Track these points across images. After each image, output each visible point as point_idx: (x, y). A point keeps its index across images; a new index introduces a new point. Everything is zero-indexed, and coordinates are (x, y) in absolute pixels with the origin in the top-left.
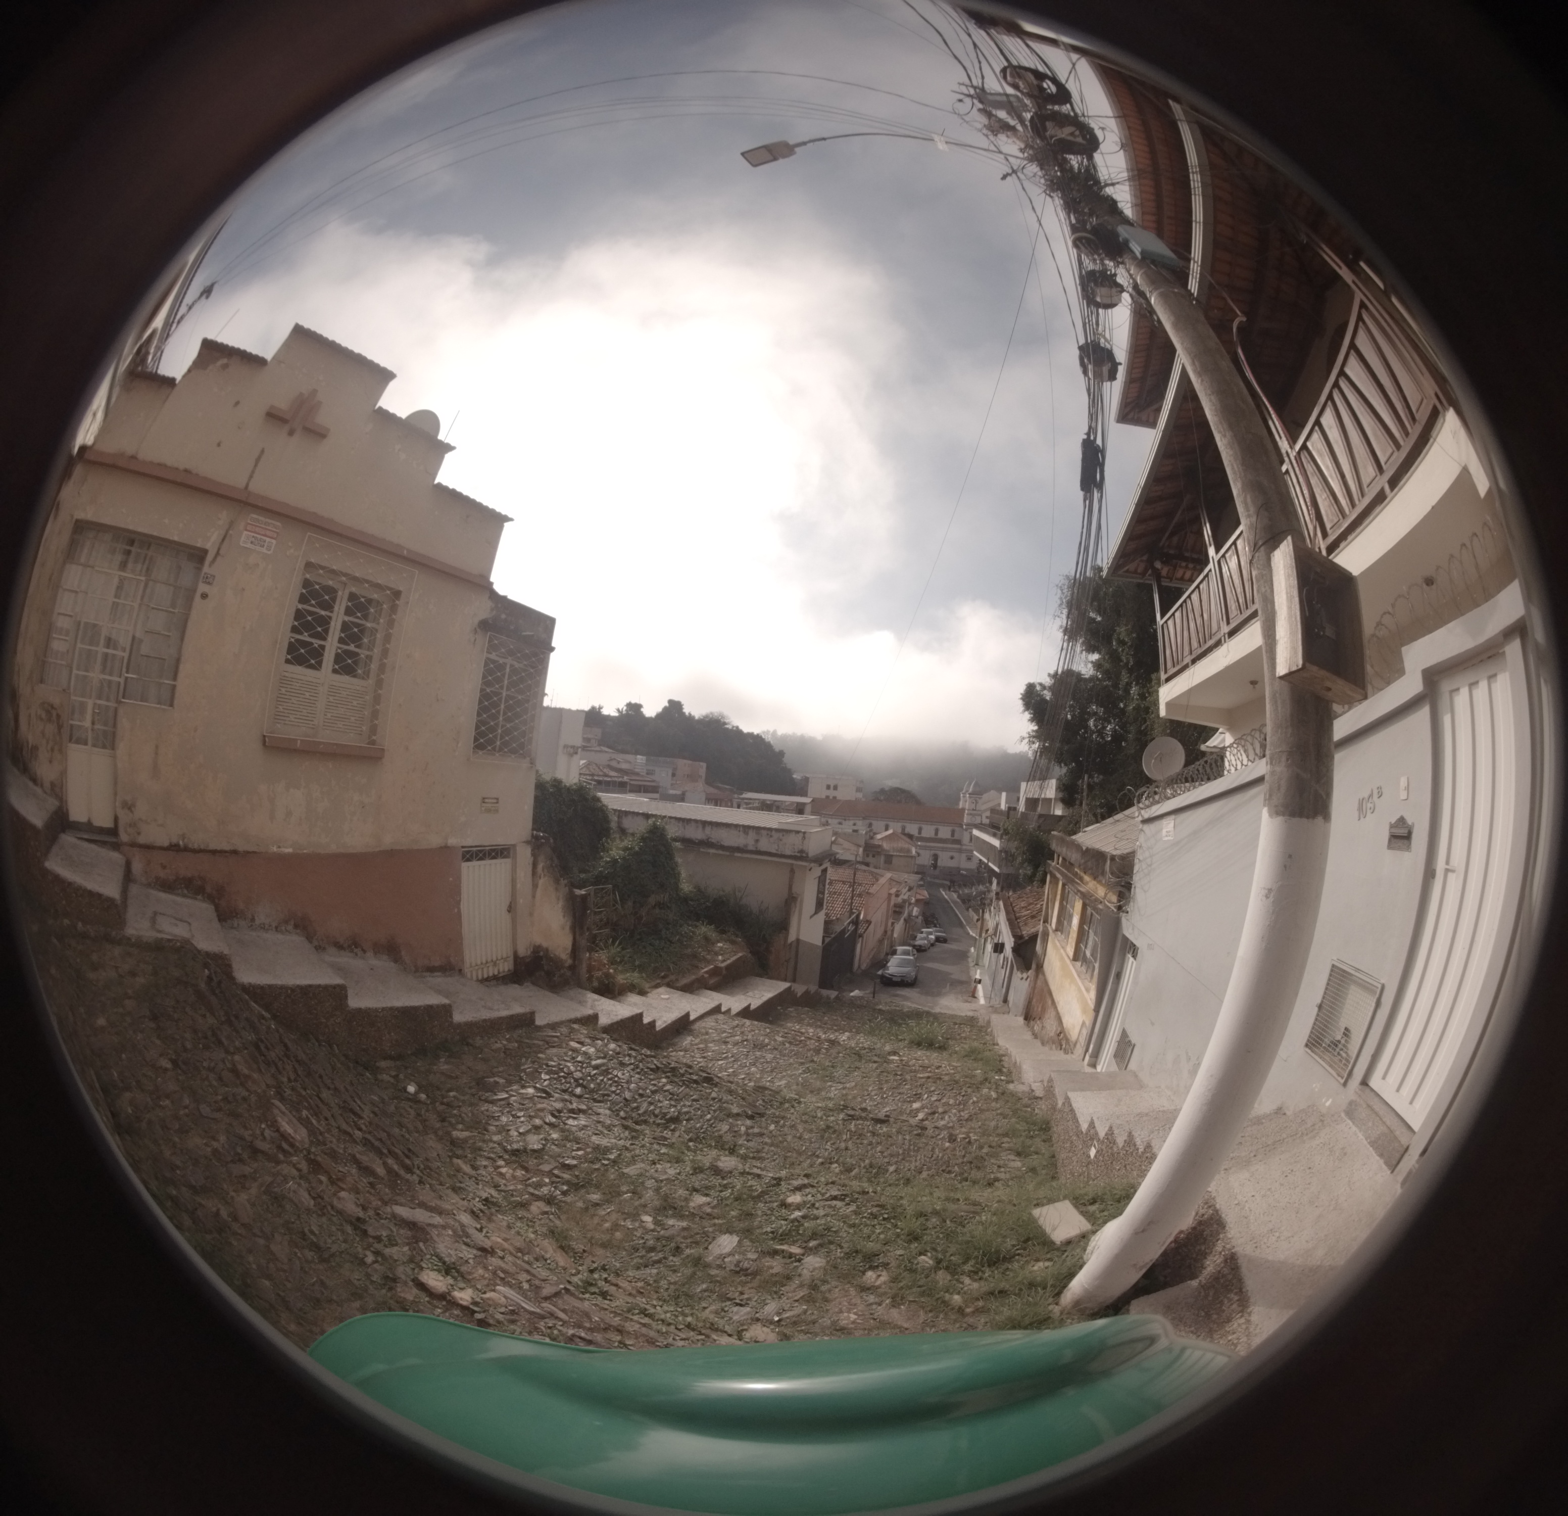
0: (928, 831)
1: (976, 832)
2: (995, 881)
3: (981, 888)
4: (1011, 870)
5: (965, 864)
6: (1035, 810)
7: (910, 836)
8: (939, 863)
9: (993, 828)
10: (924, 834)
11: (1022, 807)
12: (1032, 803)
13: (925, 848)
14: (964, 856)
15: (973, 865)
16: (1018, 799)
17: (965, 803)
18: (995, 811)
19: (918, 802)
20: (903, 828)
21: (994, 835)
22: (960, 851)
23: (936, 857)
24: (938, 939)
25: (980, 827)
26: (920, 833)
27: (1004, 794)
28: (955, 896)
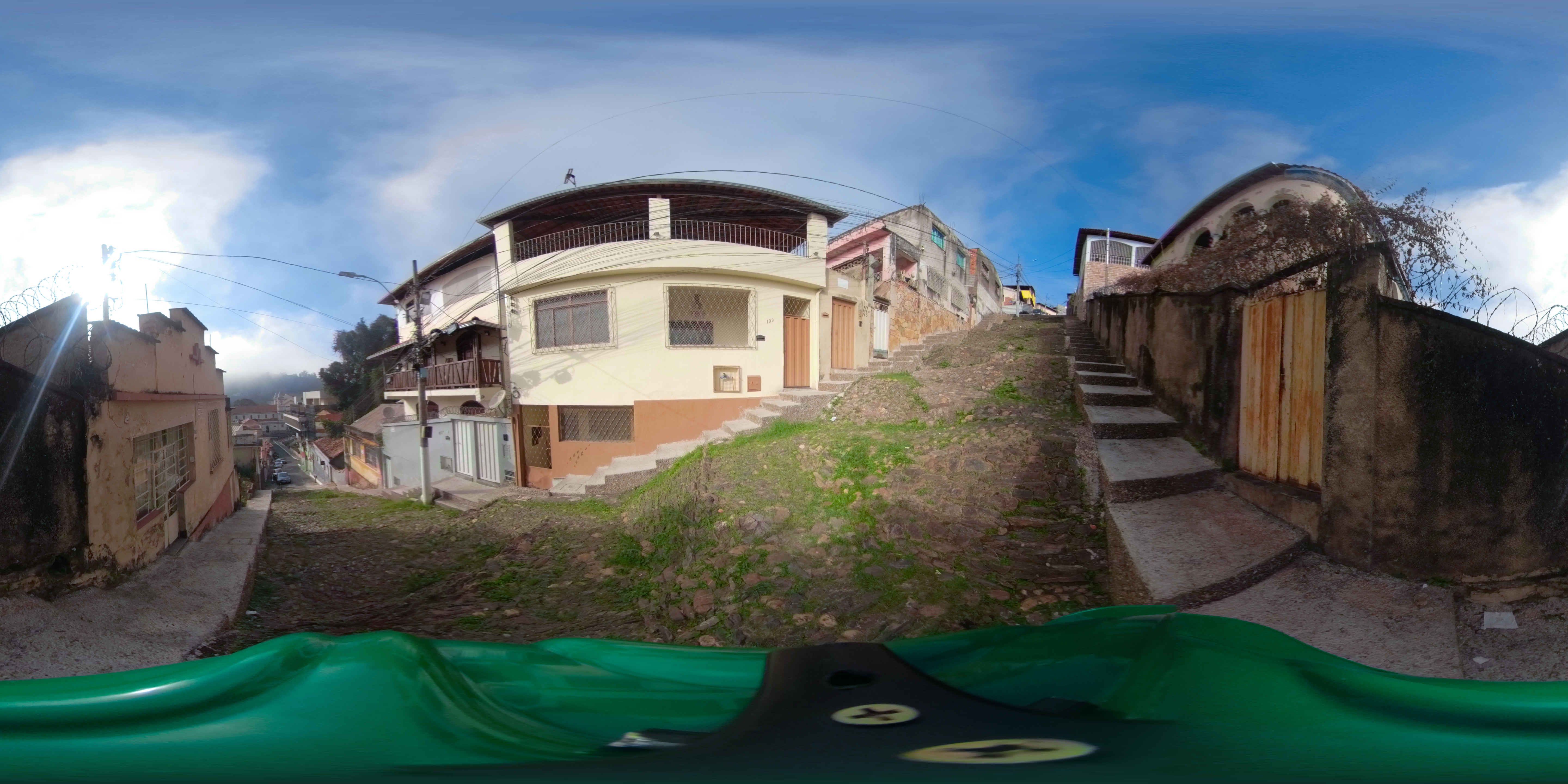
0: (262, 417)
1: (285, 415)
2: (297, 434)
3: (292, 438)
4: (305, 429)
5: (281, 429)
6: (311, 403)
7: (256, 420)
8: (270, 430)
9: (293, 412)
10: (261, 418)
11: (305, 403)
12: (310, 401)
13: (263, 424)
14: (280, 425)
15: (284, 429)
16: (302, 399)
17: (275, 402)
18: (293, 405)
19: (255, 404)
20: (251, 417)
21: (292, 415)
22: (278, 423)
23: (267, 428)
24: (285, 463)
25: (286, 412)
26: (259, 417)
27: (295, 398)
28: (281, 443)
